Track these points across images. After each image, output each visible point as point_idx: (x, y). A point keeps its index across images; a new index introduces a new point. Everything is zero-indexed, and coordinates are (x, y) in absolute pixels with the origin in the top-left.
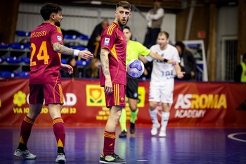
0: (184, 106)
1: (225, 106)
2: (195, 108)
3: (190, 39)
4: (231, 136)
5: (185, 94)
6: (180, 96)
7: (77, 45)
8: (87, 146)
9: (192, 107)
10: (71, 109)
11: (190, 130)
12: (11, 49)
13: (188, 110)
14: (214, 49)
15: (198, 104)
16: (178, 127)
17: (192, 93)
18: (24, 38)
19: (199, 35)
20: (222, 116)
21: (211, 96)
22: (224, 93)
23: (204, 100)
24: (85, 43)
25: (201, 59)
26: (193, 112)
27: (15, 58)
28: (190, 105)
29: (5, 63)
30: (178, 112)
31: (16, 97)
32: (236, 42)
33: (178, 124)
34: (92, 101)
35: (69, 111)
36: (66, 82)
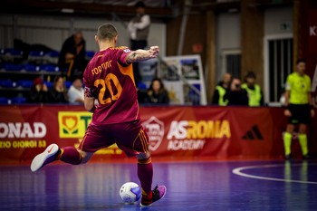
0: (178, 136)
1: (228, 135)
2: (192, 138)
3: (184, 53)
4: (236, 171)
5: (179, 121)
6: (174, 124)
7: (45, 63)
8: (61, 188)
9: (189, 137)
10: (40, 142)
11: (187, 164)
13: (183, 140)
14: (213, 66)
15: (196, 133)
16: (173, 162)
17: (188, 120)
19: (195, 49)
20: (225, 147)
21: (211, 123)
22: (226, 119)
23: (202, 128)
24: (56, 60)
25: (198, 78)
26: (189, 143)
28: (185, 134)
30: (171, 143)
32: (239, 57)
33: (172, 158)
34: (65, 132)
35: (38, 144)
36: (33, 110)
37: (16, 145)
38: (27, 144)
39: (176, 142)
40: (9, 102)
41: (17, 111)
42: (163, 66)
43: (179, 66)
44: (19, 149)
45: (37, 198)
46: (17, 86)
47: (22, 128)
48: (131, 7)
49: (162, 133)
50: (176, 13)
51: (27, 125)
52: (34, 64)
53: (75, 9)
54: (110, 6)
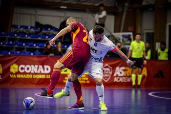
0: (119, 75)
1: (146, 75)
2: (127, 76)
3: (123, 32)
4: (150, 94)
5: (120, 67)
6: (117, 68)
7: (51, 34)
9: (125, 75)
10: (47, 76)
12: (9, 37)
13: (122, 77)
15: (129, 73)
16: (116, 88)
17: (125, 66)
18: (17, 29)
19: (130, 29)
20: (144, 81)
24: (56, 33)
26: (125, 78)
27: (11, 42)
28: (123, 74)
29: (5, 46)
30: (116, 78)
31: (12, 67)
32: (153, 34)
33: (116, 86)
35: (46, 77)
36: (44, 58)
37: (35, 76)
38: (40, 76)
39: (118, 78)
40: (32, 54)
41: (36, 59)
42: (112, 37)
43: (121, 38)
44: (36, 79)
45: (45, 104)
46: (36, 46)
47: (38, 68)
48: (97, 6)
49: (111, 73)
50: (120, 10)
51: (41, 67)
52: (45, 35)
53: (67, 6)
54: (86, 5)
